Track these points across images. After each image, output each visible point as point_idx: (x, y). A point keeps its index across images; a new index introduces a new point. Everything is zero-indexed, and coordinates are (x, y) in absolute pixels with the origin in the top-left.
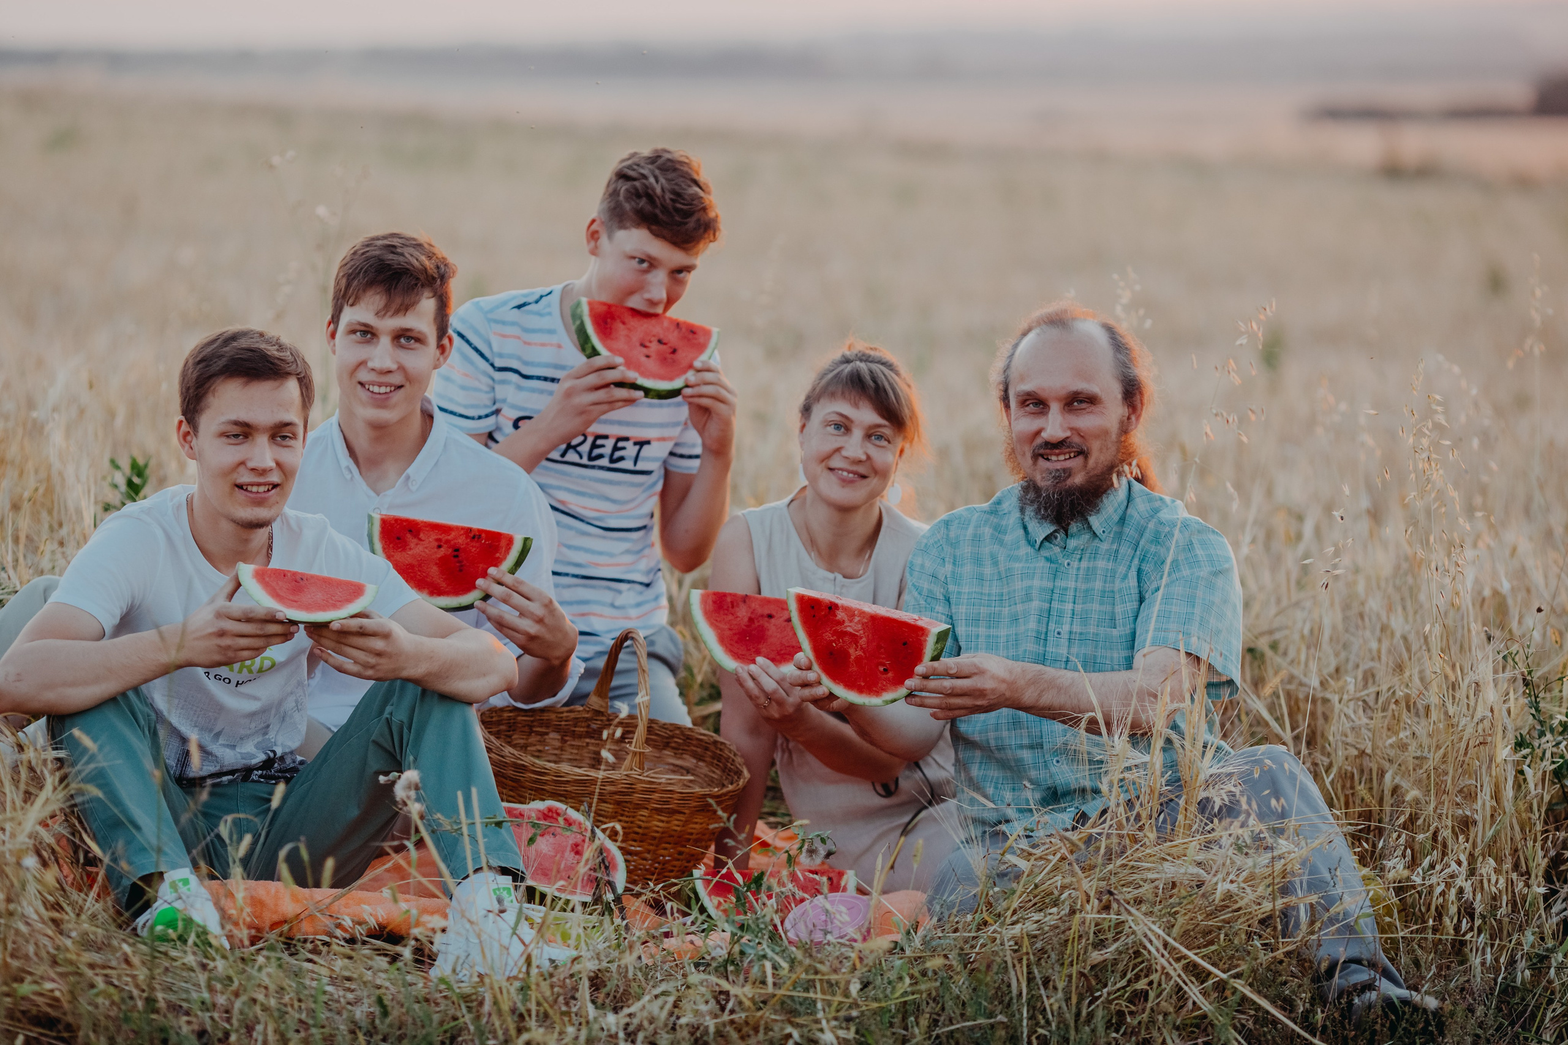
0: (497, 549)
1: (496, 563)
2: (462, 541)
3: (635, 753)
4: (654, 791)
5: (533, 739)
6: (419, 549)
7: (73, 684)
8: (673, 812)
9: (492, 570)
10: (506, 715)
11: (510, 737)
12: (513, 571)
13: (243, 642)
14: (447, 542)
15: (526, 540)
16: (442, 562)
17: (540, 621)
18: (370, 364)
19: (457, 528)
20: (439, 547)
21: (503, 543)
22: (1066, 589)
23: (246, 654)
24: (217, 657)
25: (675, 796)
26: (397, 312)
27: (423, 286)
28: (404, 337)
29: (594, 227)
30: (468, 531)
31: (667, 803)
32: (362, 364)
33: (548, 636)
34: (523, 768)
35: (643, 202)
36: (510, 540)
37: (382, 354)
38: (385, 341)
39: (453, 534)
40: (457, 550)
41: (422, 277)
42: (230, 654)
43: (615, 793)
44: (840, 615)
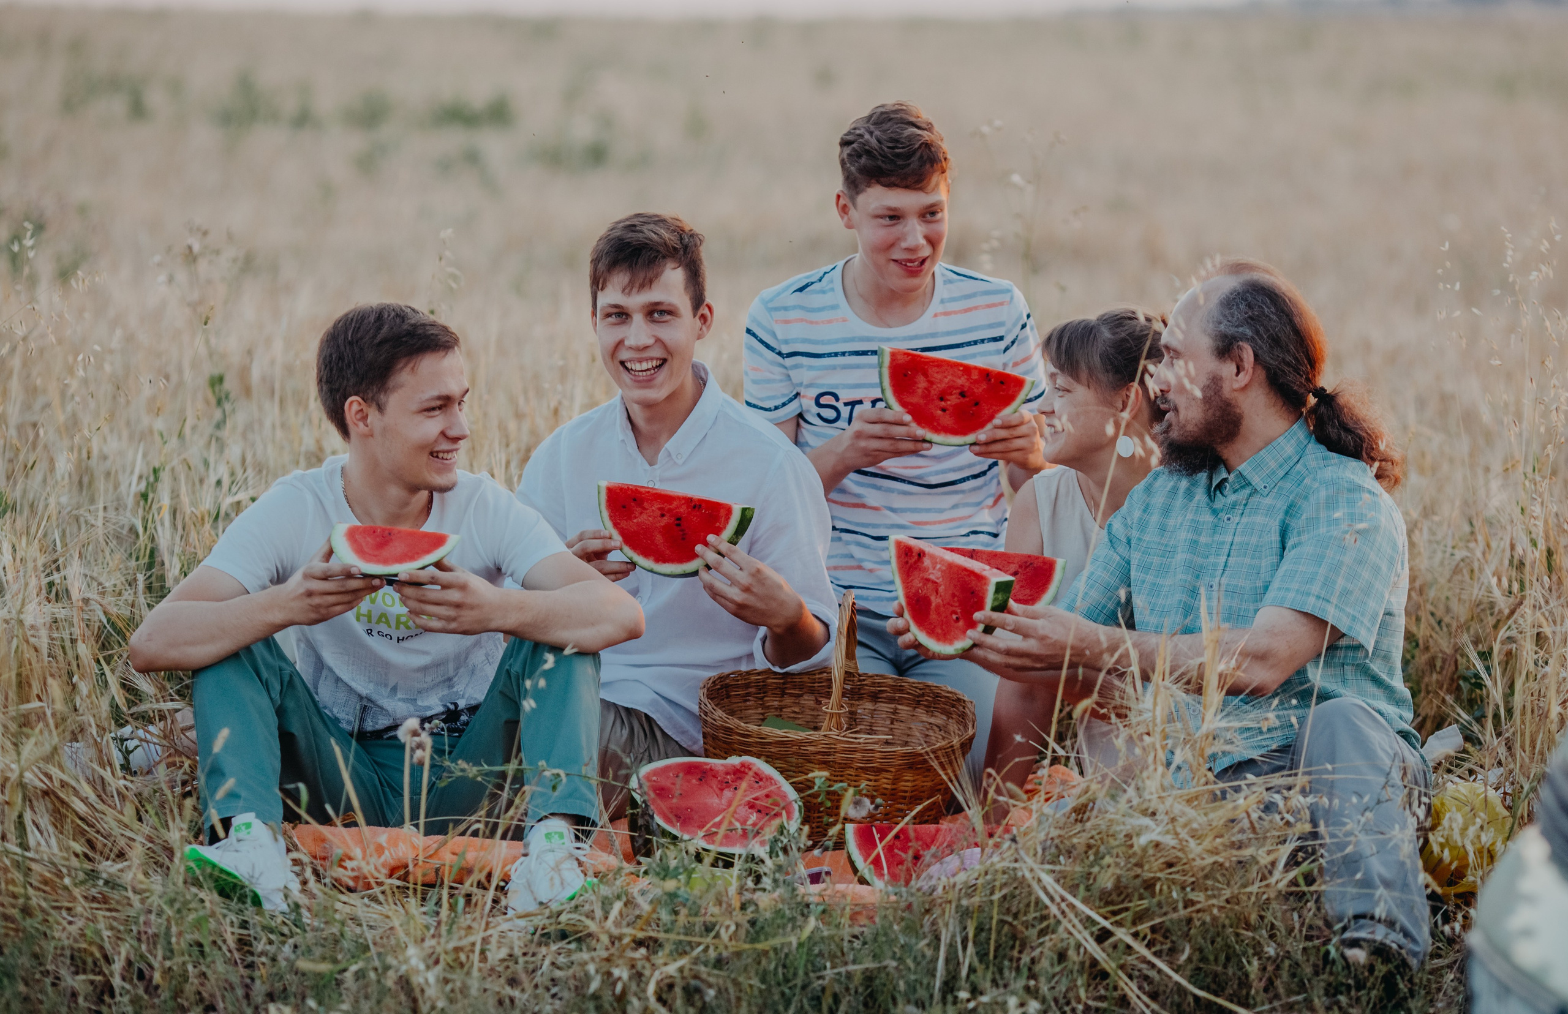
0: (717, 518)
1: (718, 532)
2: (683, 509)
3: (832, 715)
4: (855, 751)
5: (788, 701)
6: (645, 517)
7: (192, 643)
8: (879, 771)
9: (711, 538)
10: (753, 678)
11: (762, 699)
12: (733, 541)
13: (331, 599)
14: (670, 510)
15: (744, 510)
16: (666, 530)
17: (747, 590)
18: (627, 343)
19: (679, 498)
20: (662, 515)
21: (723, 512)
22: (1223, 543)
23: (338, 608)
24: (313, 616)
25: (878, 755)
26: (642, 286)
27: (664, 257)
28: (656, 312)
29: (842, 202)
30: (688, 500)
31: (869, 761)
32: (620, 344)
33: (759, 605)
34: (728, 730)
35: (863, 160)
36: (729, 510)
37: (638, 332)
38: (638, 319)
39: (675, 503)
40: (679, 519)
41: (661, 249)
42: (323, 611)
43: (818, 753)
44: (927, 562)
